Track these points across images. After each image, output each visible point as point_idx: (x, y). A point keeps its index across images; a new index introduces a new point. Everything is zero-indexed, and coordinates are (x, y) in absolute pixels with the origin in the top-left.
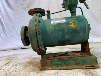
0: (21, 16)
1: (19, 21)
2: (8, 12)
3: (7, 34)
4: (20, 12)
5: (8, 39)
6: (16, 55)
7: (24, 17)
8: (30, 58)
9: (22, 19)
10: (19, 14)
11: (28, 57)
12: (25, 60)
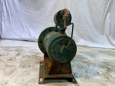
0: (27, 9)
1: (25, 13)
2: (14, 2)
3: (11, 24)
4: (27, 4)
5: (12, 29)
6: (22, 47)
7: (31, 10)
8: (34, 52)
9: (28, 12)
10: (25, 6)
11: (32, 51)
12: (31, 53)
